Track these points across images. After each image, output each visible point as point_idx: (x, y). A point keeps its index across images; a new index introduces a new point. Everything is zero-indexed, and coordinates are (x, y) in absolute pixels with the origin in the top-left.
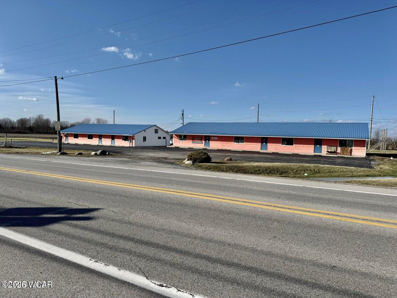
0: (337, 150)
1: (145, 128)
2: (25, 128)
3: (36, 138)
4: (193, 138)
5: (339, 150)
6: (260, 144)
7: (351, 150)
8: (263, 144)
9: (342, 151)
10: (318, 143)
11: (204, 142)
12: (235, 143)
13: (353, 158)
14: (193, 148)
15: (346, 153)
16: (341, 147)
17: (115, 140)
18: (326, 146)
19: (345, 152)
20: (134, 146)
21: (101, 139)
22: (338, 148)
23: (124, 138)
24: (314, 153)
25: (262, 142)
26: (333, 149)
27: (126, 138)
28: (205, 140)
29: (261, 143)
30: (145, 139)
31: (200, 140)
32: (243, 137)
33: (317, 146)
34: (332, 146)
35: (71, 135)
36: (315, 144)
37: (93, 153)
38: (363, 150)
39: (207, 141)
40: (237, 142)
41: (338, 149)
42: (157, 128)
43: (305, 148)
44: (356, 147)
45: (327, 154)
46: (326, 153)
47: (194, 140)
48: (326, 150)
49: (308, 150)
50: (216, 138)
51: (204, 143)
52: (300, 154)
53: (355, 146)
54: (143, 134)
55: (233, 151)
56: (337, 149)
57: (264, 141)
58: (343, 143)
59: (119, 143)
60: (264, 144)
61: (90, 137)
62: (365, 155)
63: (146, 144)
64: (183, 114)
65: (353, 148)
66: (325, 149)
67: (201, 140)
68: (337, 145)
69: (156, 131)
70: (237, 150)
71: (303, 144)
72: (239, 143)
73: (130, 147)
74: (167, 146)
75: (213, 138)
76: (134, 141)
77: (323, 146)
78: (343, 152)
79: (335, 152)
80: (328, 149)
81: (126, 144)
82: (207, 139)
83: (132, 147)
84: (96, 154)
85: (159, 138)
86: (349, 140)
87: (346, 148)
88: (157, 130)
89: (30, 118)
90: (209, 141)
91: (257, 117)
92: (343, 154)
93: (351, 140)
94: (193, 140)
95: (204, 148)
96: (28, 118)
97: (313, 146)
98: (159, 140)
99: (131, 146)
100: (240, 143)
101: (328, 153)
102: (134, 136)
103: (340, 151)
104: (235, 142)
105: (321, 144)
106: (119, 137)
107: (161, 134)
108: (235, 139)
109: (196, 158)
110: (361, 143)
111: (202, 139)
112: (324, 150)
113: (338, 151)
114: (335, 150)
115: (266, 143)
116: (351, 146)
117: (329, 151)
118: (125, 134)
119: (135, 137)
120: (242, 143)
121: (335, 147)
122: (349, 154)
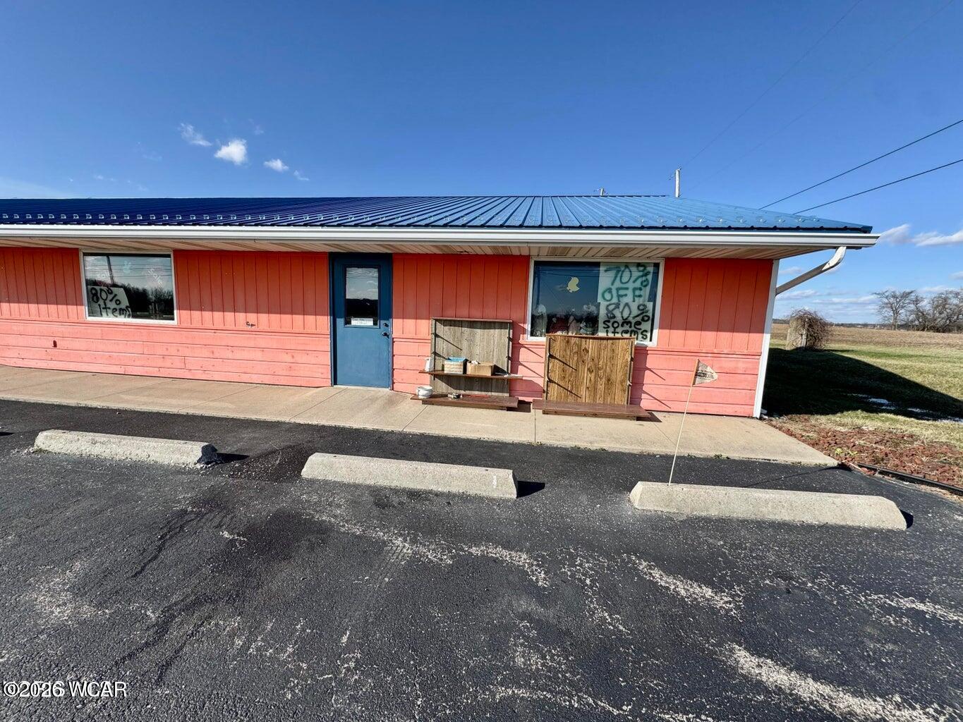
0: (514, 359)
7: (640, 353)
9: (556, 365)
15: (594, 390)
19: (587, 377)
22: (527, 339)
26: (483, 351)
33: (355, 322)
34: (472, 325)
38: (742, 365)
41: (524, 355)
43: (262, 341)
44: (677, 335)
46: (426, 387)
48: (430, 364)
53: (668, 324)
56: (515, 345)
65: (655, 340)
66: (413, 348)
68: (515, 316)
71: (246, 310)
77: (401, 327)
78: (565, 376)
79: (498, 384)
80: (442, 347)
87: (591, 345)
92: (569, 395)
101: (442, 387)
103: (541, 369)
105: (384, 309)
112: (408, 364)
113: (522, 373)
114: (504, 364)
116: (638, 324)
121: (497, 331)
122: (621, 398)
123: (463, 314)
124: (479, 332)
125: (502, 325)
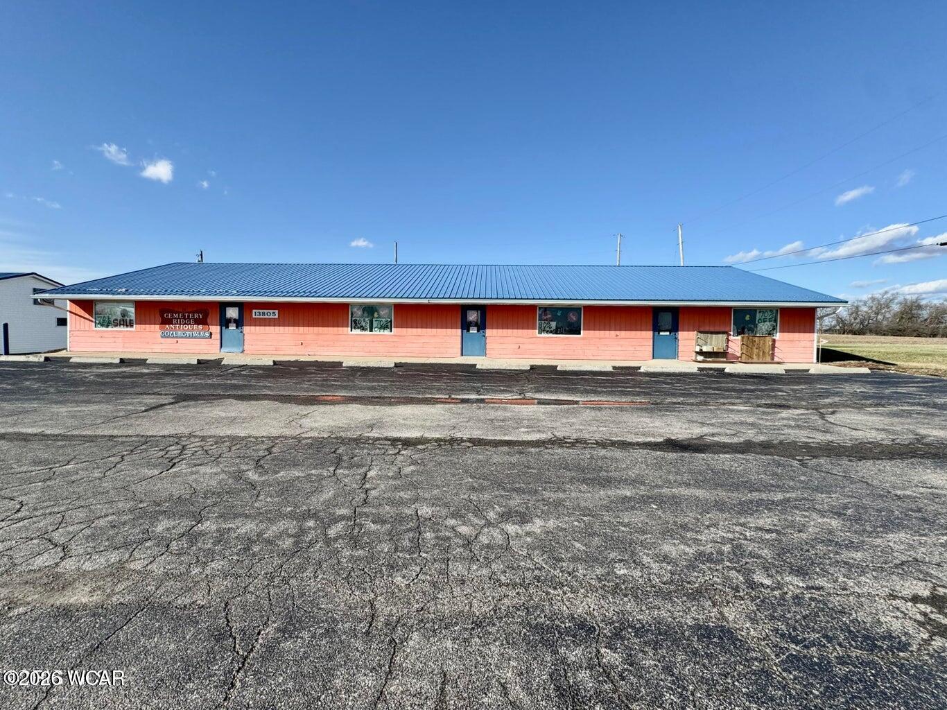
0: (727, 346)
4: (166, 315)
5: (736, 344)
6: (459, 331)
7: (774, 341)
8: (468, 331)
9: (745, 347)
11: (215, 329)
12: (357, 332)
14: (142, 362)
15: (758, 355)
16: (741, 334)
18: (693, 335)
19: (755, 351)
22: (731, 338)
24: (654, 358)
26: (715, 343)
28: (224, 325)
29: (462, 329)
31: (198, 322)
32: (388, 306)
33: (661, 333)
34: (712, 333)
36: (657, 329)
38: (808, 344)
39: (232, 326)
40: (364, 329)
41: (730, 344)
43: (622, 342)
44: (785, 334)
45: (696, 362)
46: (694, 358)
47: (169, 322)
48: (695, 349)
49: (632, 350)
50: (273, 314)
51: (216, 336)
53: (782, 331)
56: (728, 341)
58: (746, 322)
62: (815, 361)
65: (778, 336)
66: (688, 342)
67: (203, 322)
68: (728, 329)
70: (371, 363)
71: (615, 330)
72: (374, 333)
75: (256, 313)
77: (681, 335)
78: (748, 352)
79: (722, 354)
80: (700, 342)
82: (234, 315)
86: (763, 310)
87: (756, 340)
90: (240, 324)
92: (750, 358)
93: (771, 309)
94: (165, 321)
95: (217, 355)
97: (650, 334)
100: (376, 332)
101: (700, 358)
103: (738, 349)
104: (355, 326)
105: (674, 329)
108: (354, 316)
110: (799, 320)
111: (206, 316)
112: (685, 349)
113: (730, 350)
114: (723, 348)
116: (771, 331)
117: (705, 349)
120: (386, 333)
121: (721, 335)
122: (768, 359)
123: (707, 329)
124: (714, 335)
125: (723, 333)
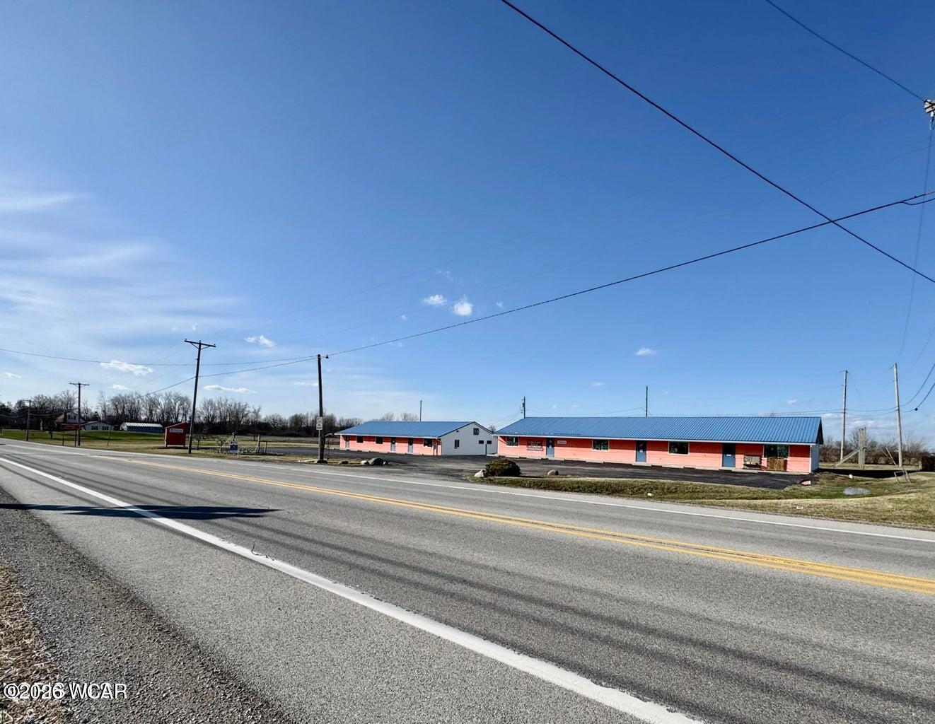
1: (458, 427)
2: (300, 429)
3: (311, 442)
4: (528, 441)
5: (765, 462)
6: (635, 451)
7: (786, 462)
8: (639, 451)
9: (769, 463)
10: (728, 449)
11: (545, 448)
12: (595, 450)
13: (789, 475)
14: (526, 458)
15: (777, 467)
16: (768, 457)
17: (414, 445)
18: (742, 456)
19: (775, 465)
20: (439, 454)
21: (394, 443)
22: (763, 458)
23: (426, 442)
24: (723, 466)
25: (638, 449)
26: (755, 460)
27: (429, 443)
28: (548, 446)
30: (457, 443)
31: (539, 445)
32: (607, 441)
34: (752, 456)
35: (352, 438)
36: (724, 453)
37: (363, 462)
38: (806, 463)
39: (550, 447)
40: (598, 449)
41: (762, 461)
42: (476, 427)
43: (707, 458)
44: (793, 458)
45: (744, 469)
46: (743, 467)
47: (530, 445)
48: (743, 463)
49: (712, 462)
50: (565, 442)
51: (545, 450)
52: (696, 468)
53: (791, 456)
54: (455, 436)
55: (589, 463)
57: (642, 446)
58: (771, 451)
59: (419, 449)
60: (641, 451)
61: (380, 440)
62: (810, 472)
63: (459, 452)
64: (524, 405)
65: (789, 459)
66: (740, 460)
67: (541, 445)
68: (761, 454)
69: (476, 432)
70: (596, 462)
71: (704, 453)
73: (433, 456)
74: (488, 455)
75: (559, 442)
76: (439, 447)
77: (737, 456)
78: (771, 466)
79: (758, 466)
80: (746, 460)
81: (428, 451)
82: (551, 443)
83: (437, 456)
84: (367, 463)
85: (481, 442)
86: (781, 446)
87: (776, 459)
88: (477, 429)
89: (307, 414)
90: (553, 446)
91: (645, 409)
92: (772, 468)
93: (785, 446)
94: (528, 444)
95: (545, 457)
96: (305, 414)
97: (721, 455)
98: (481, 445)
99: (435, 454)
100: (602, 451)
101: (746, 467)
102: (440, 440)
103: (766, 464)
104: (594, 448)
105: (733, 453)
106: (419, 441)
107: (483, 436)
108: (594, 444)
109: (495, 469)
110: (801, 451)
111: (542, 443)
112: (740, 463)
113: (762, 464)
114: (758, 463)
115: (645, 450)
116: (786, 456)
117: (748, 463)
118: (427, 436)
119: (442, 441)
120: (606, 451)
121: (757, 457)
122: (783, 468)
123: (750, 454)
124: (754, 457)
125: (759, 456)
